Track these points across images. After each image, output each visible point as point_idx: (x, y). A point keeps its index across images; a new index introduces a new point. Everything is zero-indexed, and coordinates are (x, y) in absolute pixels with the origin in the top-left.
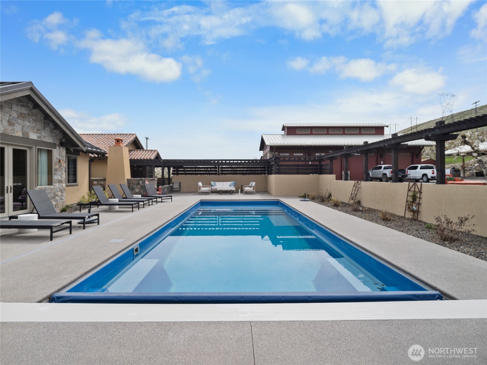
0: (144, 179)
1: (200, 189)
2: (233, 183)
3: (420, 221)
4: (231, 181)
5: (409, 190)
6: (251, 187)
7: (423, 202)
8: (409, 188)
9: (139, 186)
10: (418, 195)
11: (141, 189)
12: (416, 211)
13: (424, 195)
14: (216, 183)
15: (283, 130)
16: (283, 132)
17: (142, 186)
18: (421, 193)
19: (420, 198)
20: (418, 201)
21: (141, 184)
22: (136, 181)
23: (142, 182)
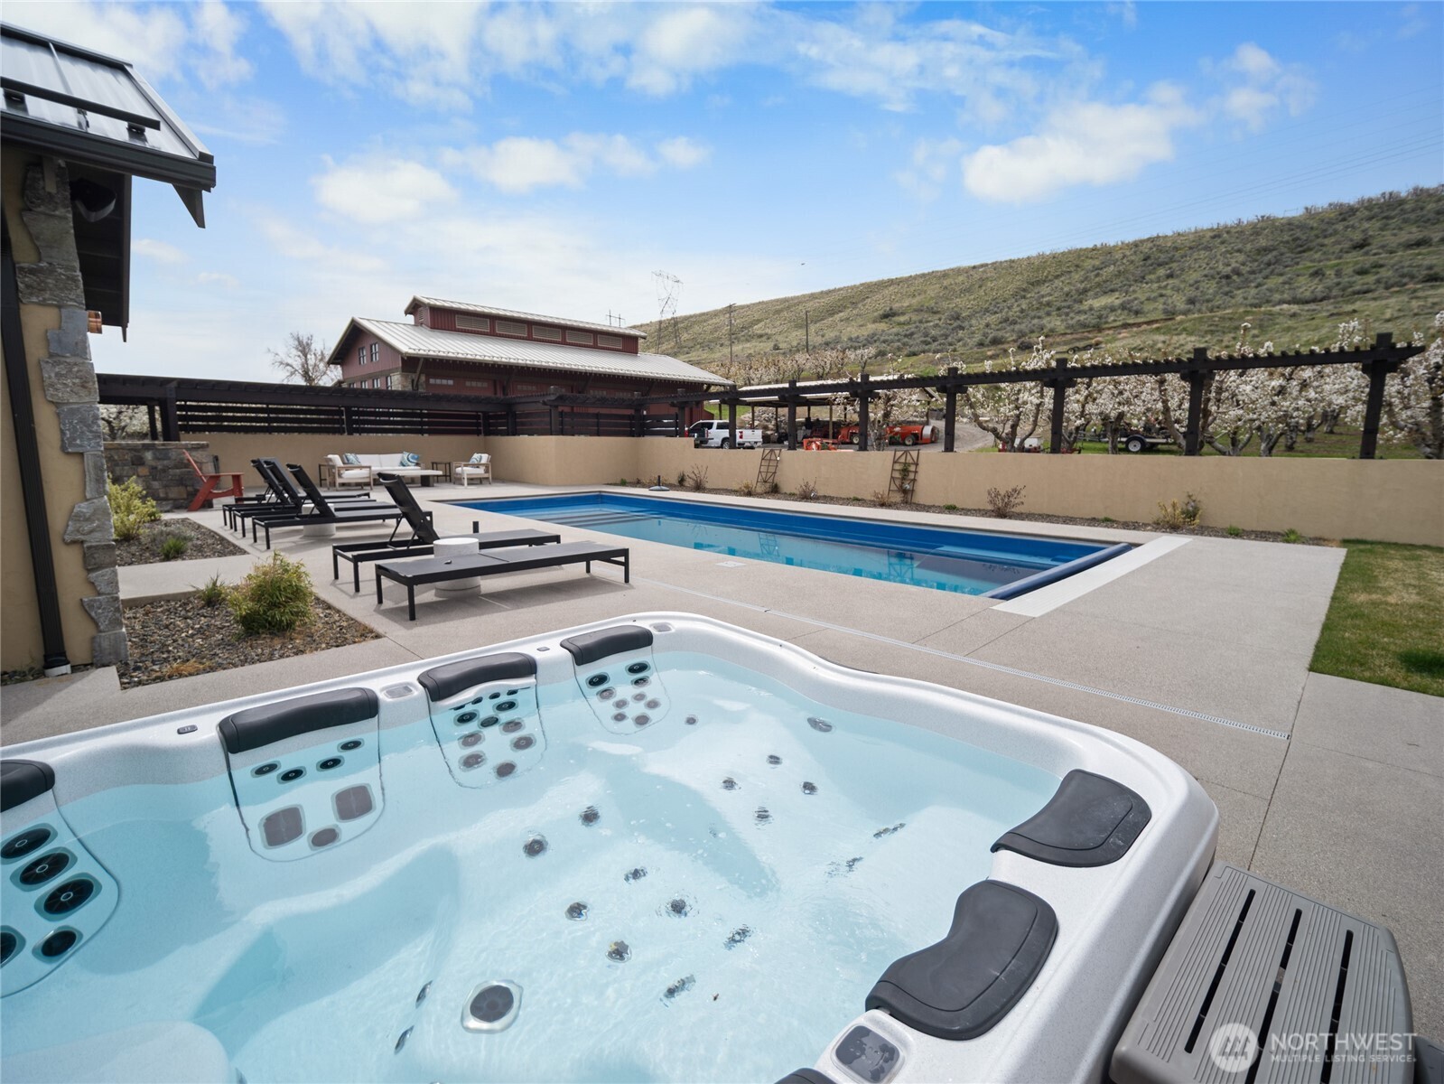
0: (163, 445)
1: (340, 476)
2: (413, 458)
3: (915, 503)
4: (402, 453)
5: (895, 462)
6: (477, 466)
7: (921, 477)
8: (897, 458)
9: (143, 471)
10: (912, 468)
11: (155, 479)
12: (909, 490)
13: (921, 468)
14: (358, 456)
15: (408, 312)
16: (411, 319)
17: (155, 468)
18: (917, 464)
19: (916, 472)
20: (912, 476)
21: (153, 464)
22: (125, 451)
23: (154, 454)
